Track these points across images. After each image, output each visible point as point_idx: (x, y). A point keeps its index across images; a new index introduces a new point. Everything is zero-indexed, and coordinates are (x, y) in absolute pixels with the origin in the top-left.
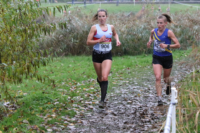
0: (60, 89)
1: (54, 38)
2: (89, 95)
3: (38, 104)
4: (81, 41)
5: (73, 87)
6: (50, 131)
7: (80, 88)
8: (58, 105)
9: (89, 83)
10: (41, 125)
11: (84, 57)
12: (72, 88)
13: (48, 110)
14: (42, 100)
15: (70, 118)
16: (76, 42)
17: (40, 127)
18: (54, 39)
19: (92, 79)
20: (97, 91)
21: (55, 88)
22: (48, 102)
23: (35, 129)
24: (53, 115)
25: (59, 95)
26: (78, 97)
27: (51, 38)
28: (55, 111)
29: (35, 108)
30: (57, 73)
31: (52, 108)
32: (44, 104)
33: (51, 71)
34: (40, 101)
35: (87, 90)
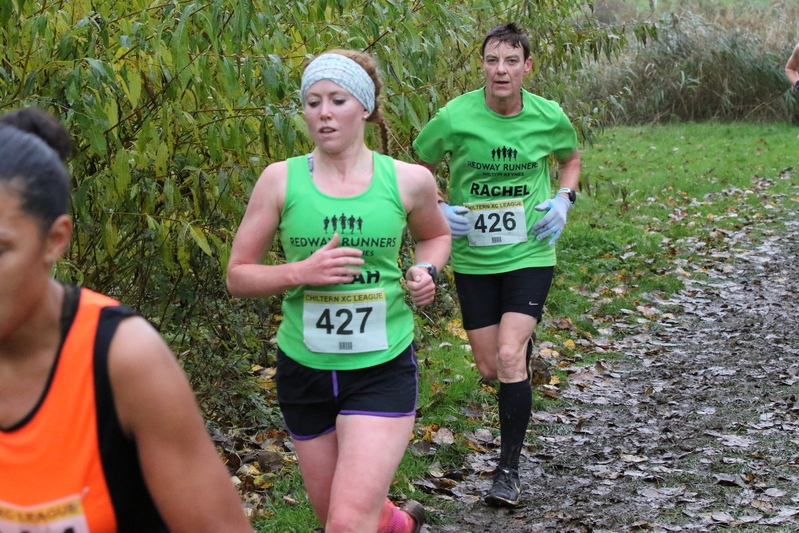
0: (642, 215)
1: (631, 71)
2: (724, 234)
3: (577, 259)
4: (705, 80)
5: (680, 212)
6: (605, 335)
7: (699, 214)
8: (634, 261)
9: (726, 200)
10: (582, 316)
11: (715, 125)
12: (675, 213)
13: (604, 276)
14: (588, 246)
15: (665, 298)
16: (694, 84)
17: (578, 324)
18: (630, 75)
19: (734, 189)
20: (745, 221)
21: (627, 214)
22: (606, 251)
23: (563, 327)
24: (619, 291)
25: (637, 233)
26: (690, 240)
27: (622, 72)
28: (625, 278)
29: (565, 267)
30: (636, 171)
31: (614, 269)
32: (592, 258)
33: (620, 165)
34: (581, 251)
35: (718, 219)
